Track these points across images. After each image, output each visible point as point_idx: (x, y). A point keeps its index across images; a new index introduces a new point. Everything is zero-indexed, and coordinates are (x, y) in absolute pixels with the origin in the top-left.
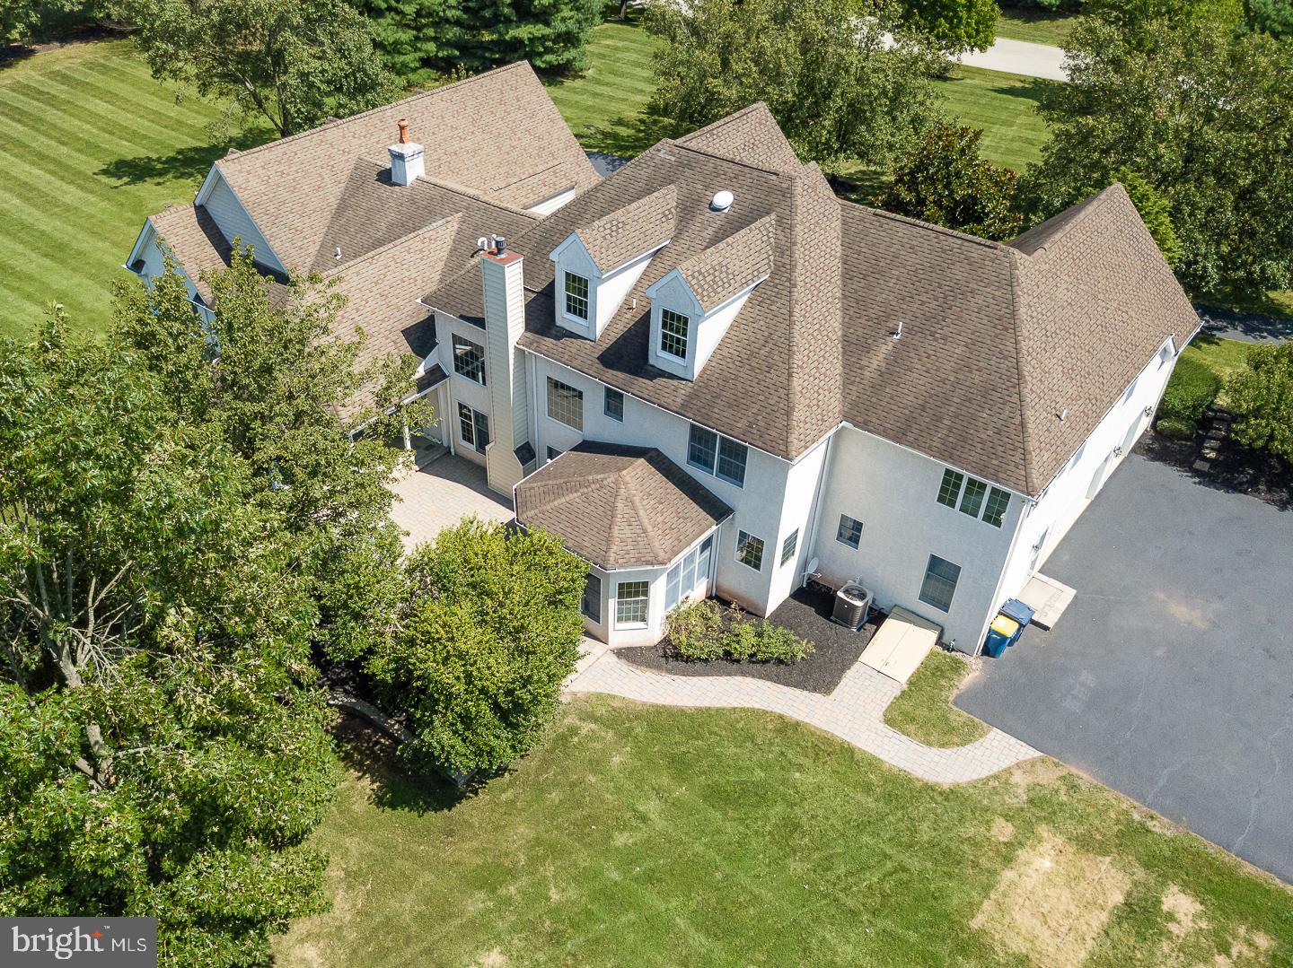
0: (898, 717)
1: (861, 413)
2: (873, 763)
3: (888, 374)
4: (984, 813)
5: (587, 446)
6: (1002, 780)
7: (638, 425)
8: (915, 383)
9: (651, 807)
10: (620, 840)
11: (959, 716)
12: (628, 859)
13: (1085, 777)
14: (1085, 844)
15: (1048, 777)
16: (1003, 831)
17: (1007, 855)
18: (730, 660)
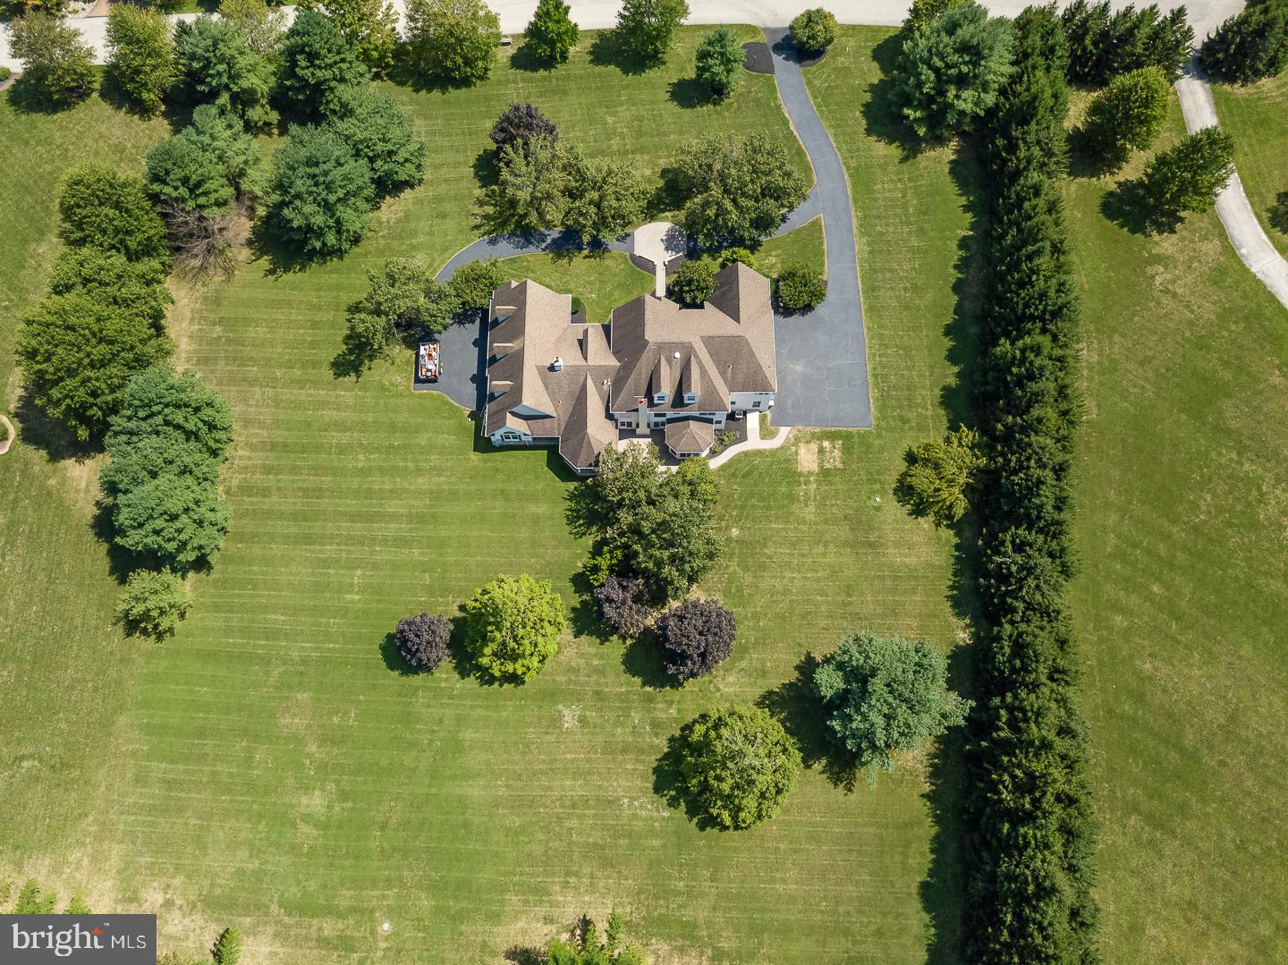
0: (763, 437)
1: (732, 390)
2: (765, 450)
3: (733, 378)
4: (789, 448)
5: (670, 421)
6: (787, 438)
7: (683, 413)
8: (740, 377)
9: (735, 486)
10: (736, 496)
11: (773, 428)
12: (740, 498)
13: (801, 428)
14: (807, 442)
15: (795, 432)
16: (793, 449)
17: (796, 453)
18: (726, 447)
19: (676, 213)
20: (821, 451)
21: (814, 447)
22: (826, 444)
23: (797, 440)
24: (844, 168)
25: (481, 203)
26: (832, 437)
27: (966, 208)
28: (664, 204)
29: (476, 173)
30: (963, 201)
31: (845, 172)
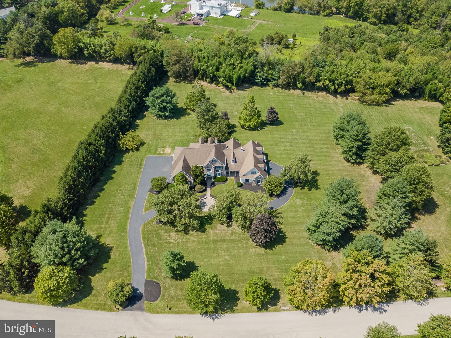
19: (200, 215)
20: (163, 151)
21: (165, 152)
22: (162, 152)
23: (170, 154)
24: (128, 232)
25: (279, 222)
26: (159, 154)
27: (85, 215)
28: (205, 219)
29: (285, 235)
30: (85, 218)
31: (128, 230)
